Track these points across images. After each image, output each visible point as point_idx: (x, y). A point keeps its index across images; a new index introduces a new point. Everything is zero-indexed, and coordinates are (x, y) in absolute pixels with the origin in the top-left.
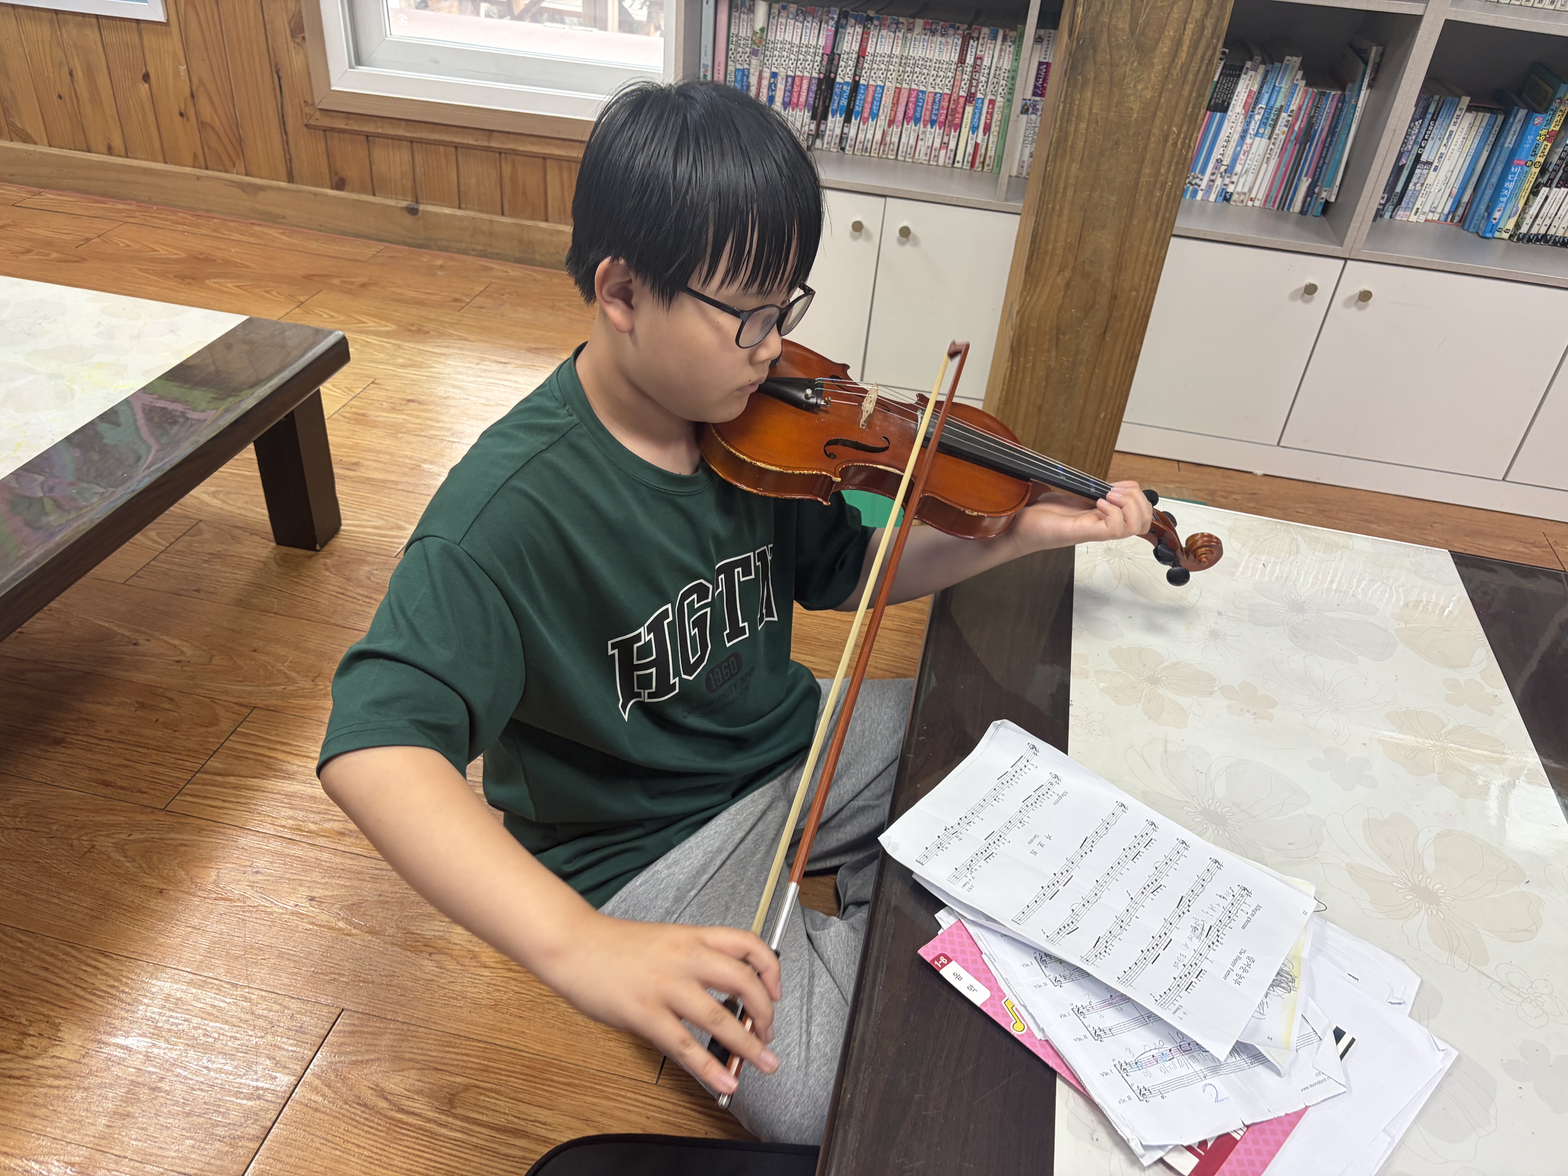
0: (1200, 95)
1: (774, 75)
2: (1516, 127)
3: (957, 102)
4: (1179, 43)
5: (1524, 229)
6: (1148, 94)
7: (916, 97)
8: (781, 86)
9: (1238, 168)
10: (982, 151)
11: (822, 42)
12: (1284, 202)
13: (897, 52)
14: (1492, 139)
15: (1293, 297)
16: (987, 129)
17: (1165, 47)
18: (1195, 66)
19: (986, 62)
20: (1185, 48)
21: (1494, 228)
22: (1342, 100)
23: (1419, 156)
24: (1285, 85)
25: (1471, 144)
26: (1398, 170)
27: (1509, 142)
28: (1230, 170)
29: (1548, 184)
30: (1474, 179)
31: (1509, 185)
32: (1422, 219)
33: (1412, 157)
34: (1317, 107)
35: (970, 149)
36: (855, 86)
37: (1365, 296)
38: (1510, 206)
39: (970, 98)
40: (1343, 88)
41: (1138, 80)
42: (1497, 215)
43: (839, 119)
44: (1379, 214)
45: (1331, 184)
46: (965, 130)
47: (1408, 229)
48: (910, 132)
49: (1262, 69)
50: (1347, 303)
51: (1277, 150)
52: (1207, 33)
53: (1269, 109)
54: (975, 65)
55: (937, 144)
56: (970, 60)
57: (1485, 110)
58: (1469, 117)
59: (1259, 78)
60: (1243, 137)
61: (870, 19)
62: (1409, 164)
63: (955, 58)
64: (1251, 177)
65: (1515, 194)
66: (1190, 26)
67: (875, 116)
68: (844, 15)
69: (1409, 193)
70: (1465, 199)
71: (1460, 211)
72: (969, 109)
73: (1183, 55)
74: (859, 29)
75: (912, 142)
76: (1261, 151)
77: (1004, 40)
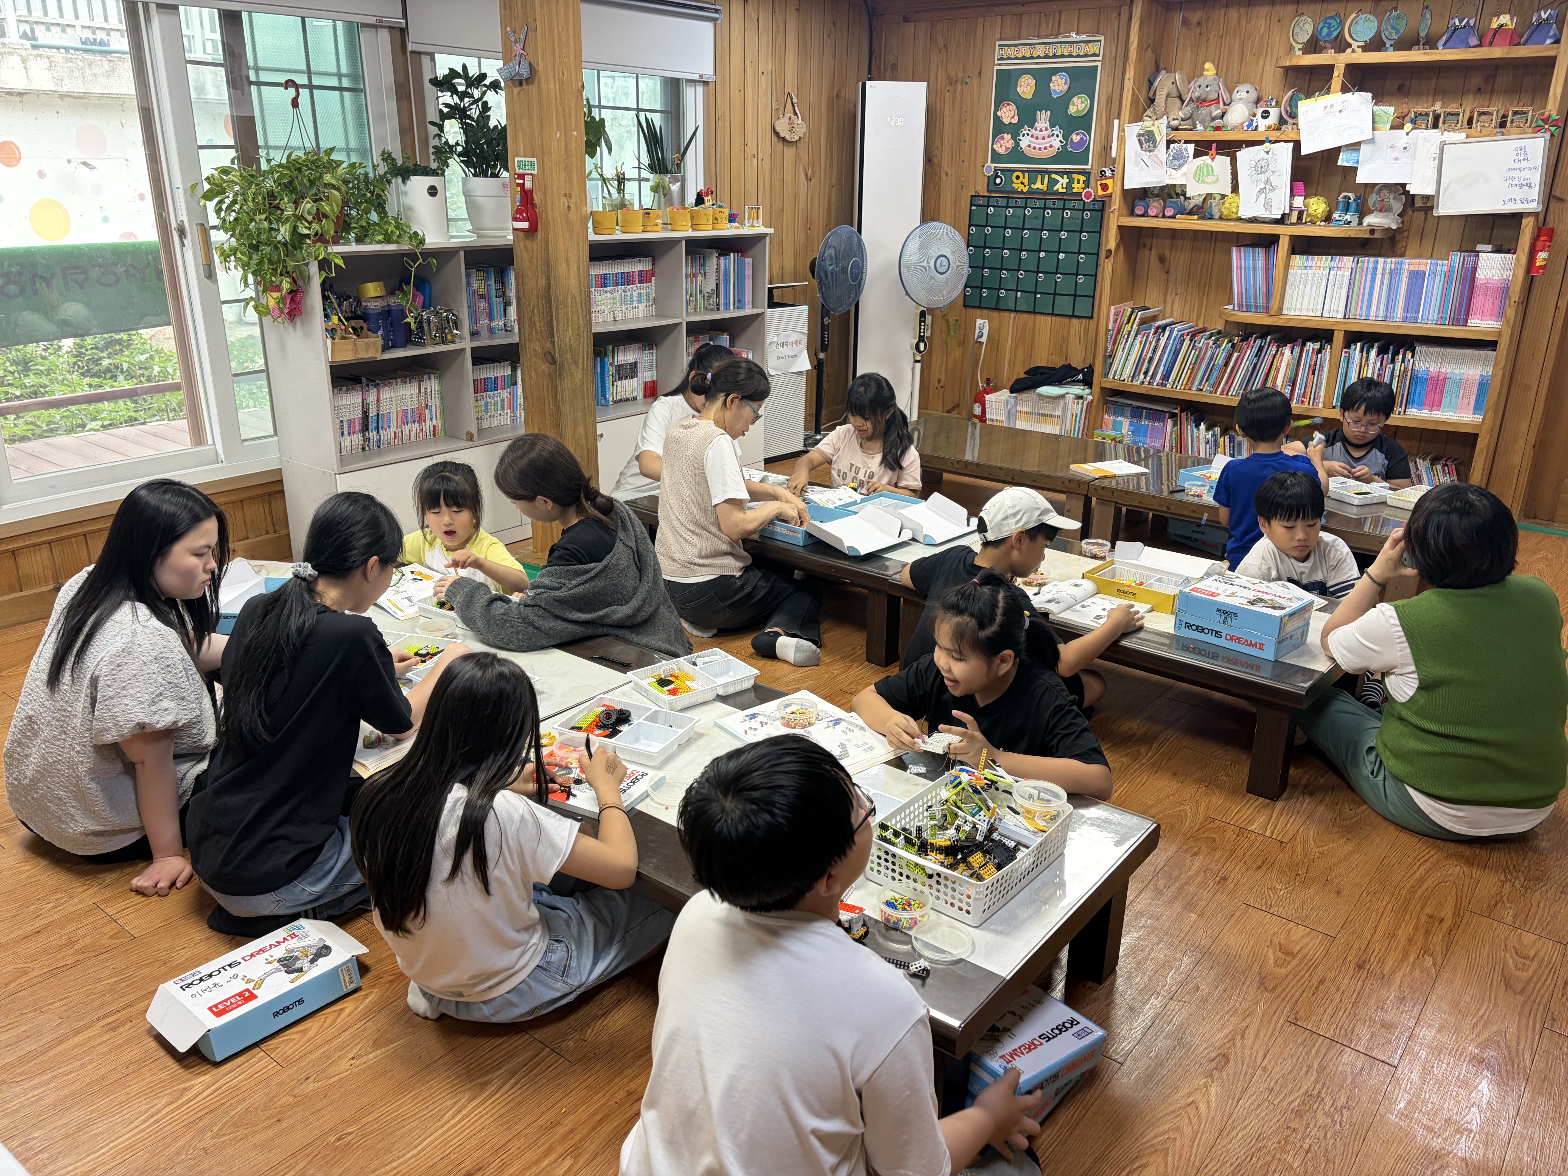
3: (422, 409)
7: (405, 413)
8: (345, 425)
10: (437, 428)
11: (360, 400)
13: (393, 395)
16: (436, 417)
19: (429, 389)
21: (609, 401)
29: (615, 380)
35: (431, 429)
36: (378, 416)
38: (609, 392)
39: (426, 406)
43: (375, 432)
54: (425, 392)
55: (418, 430)
56: (423, 390)
61: (379, 384)
63: (416, 391)
67: (389, 427)
68: (368, 385)
72: (427, 411)
74: (375, 390)
75: (407, 433)
77: (433, 377)
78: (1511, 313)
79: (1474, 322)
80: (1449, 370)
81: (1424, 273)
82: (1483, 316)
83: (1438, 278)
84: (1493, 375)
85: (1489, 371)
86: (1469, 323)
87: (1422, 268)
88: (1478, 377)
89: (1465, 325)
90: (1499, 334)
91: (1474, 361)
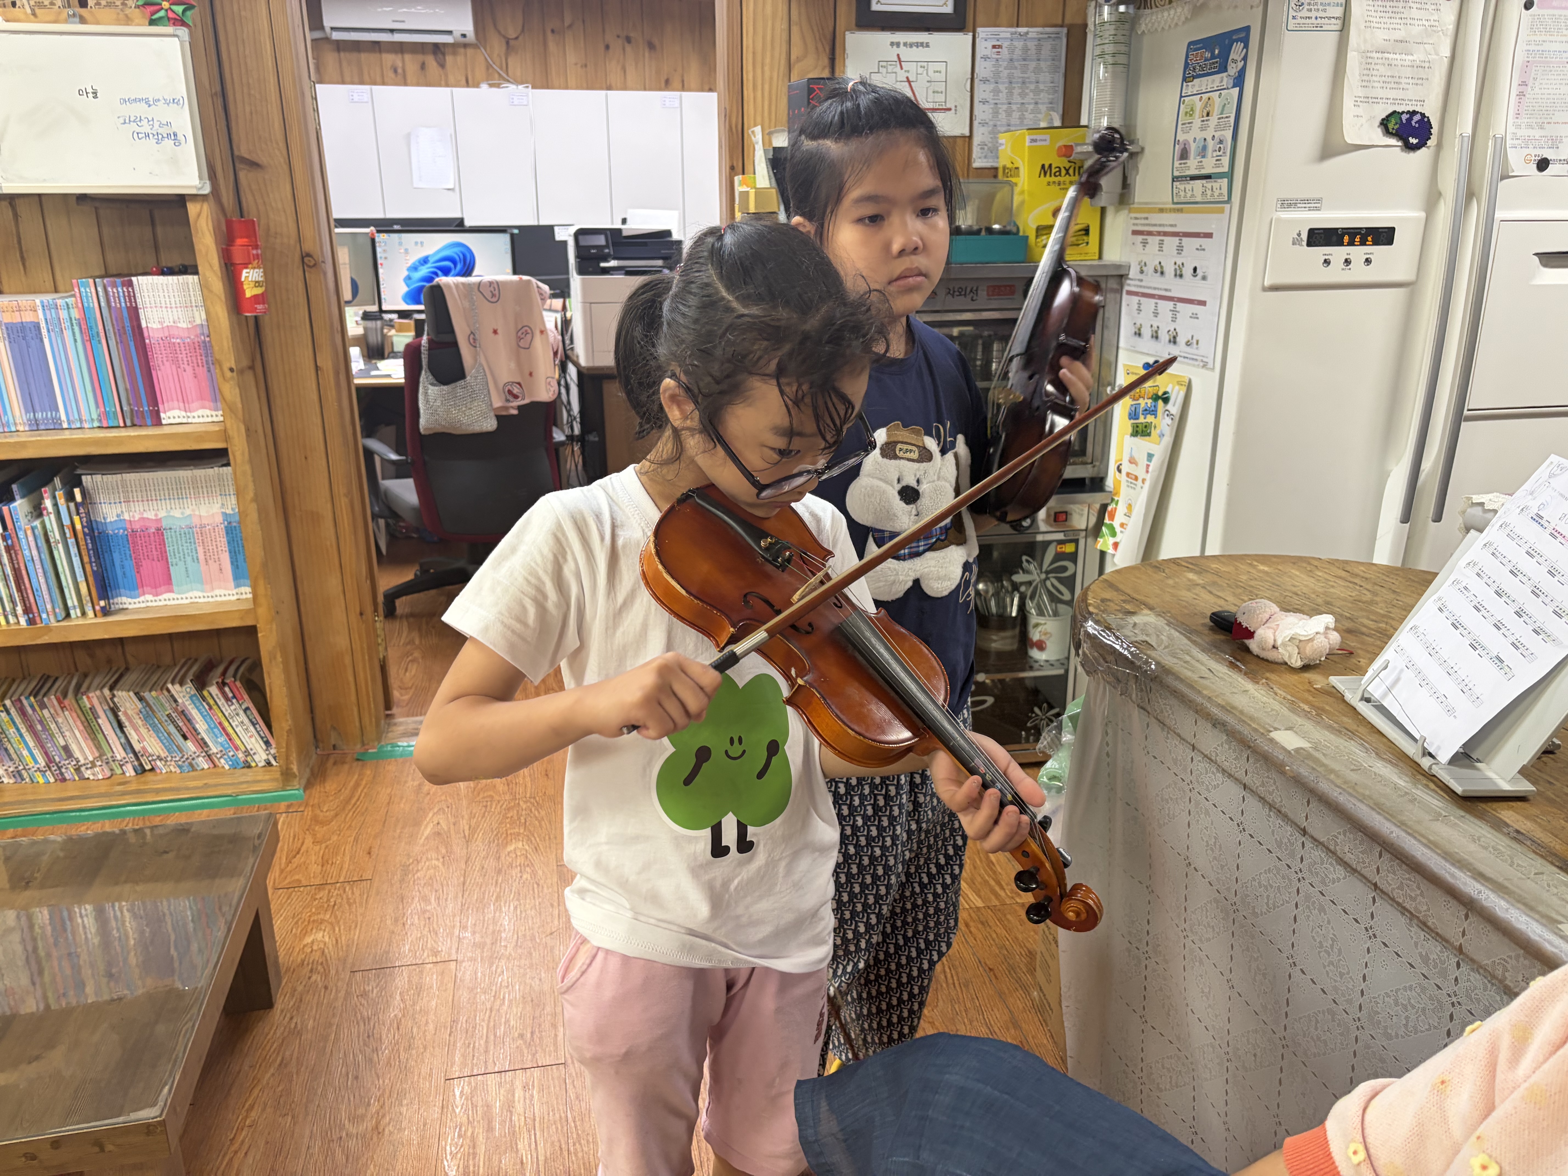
78: (231, 391)
79: (171, 415)
80: (162, 514)
81: (37, 326)
82: (185, 403)
83: (68, 334)
84: (242, 514)
85: (231, 505)
86: (165, 418)
87: (28, 317)
88: (219, 519)
89: (158, 422)
90: (225, 434)
91: (198, 490)
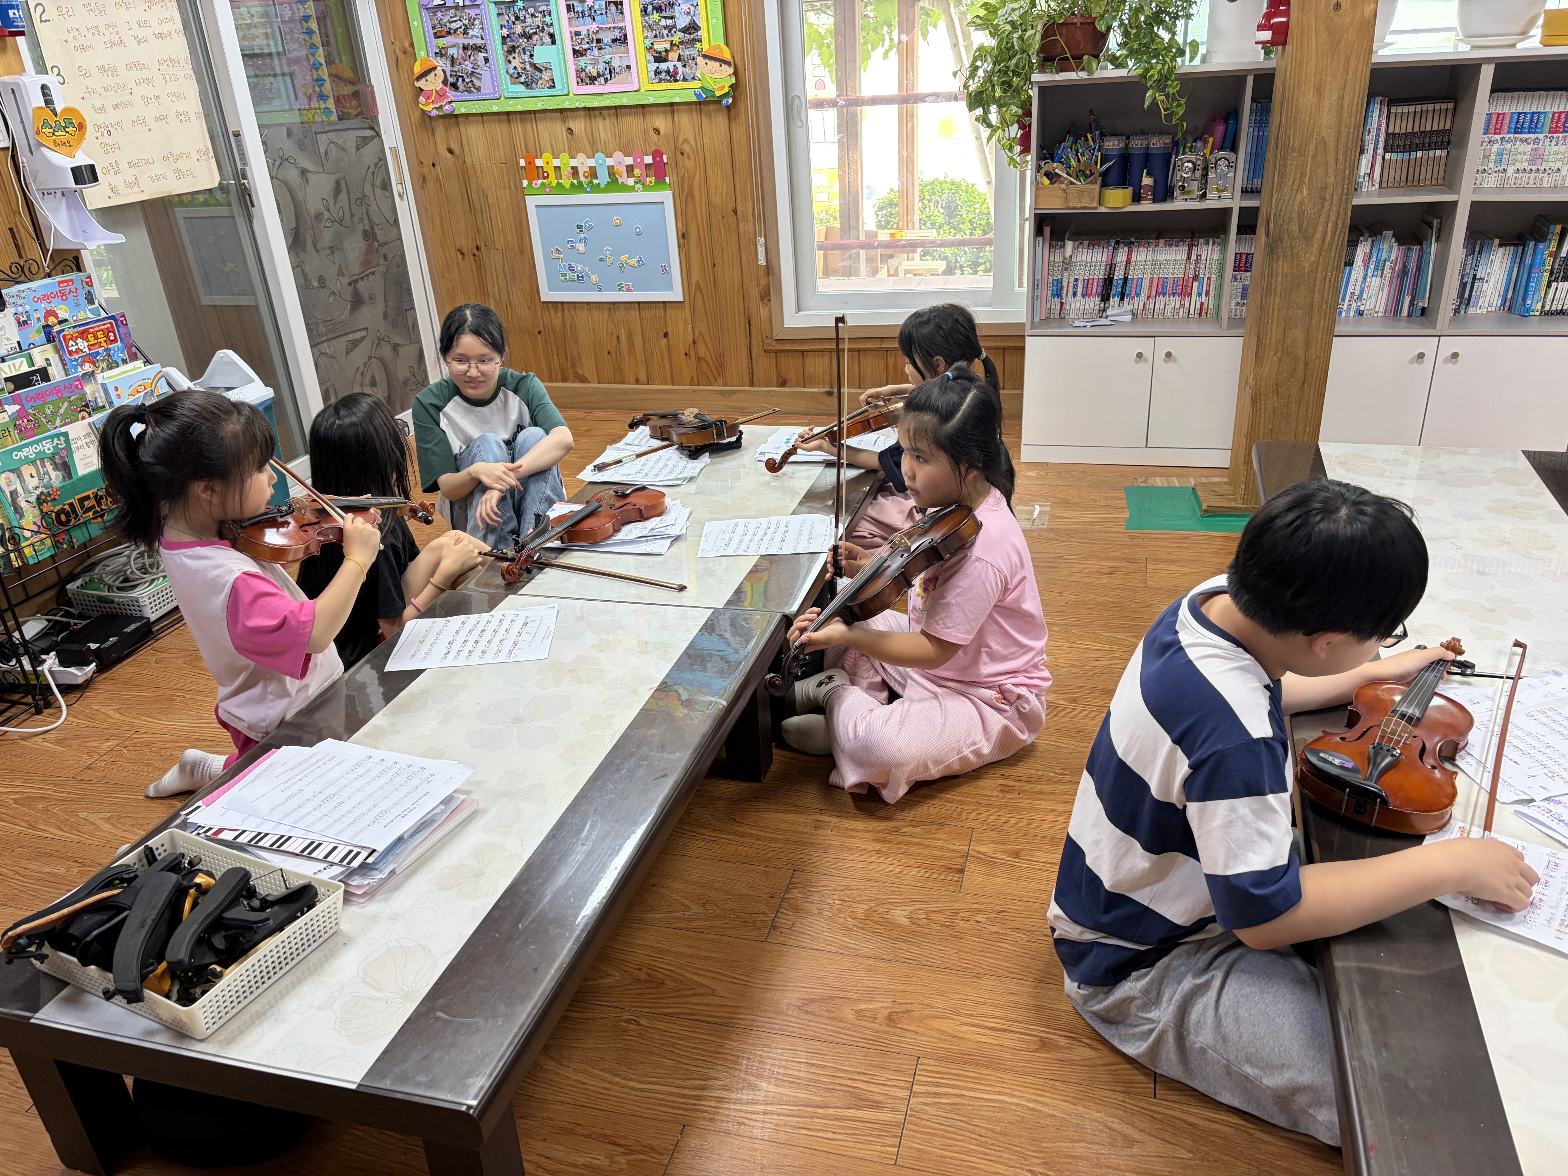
0: (1340, 256)
1: (1076, 280)
2: (1530, 252)
3: (1188, 281)
4: (1325, 233)
5: (1547, 308)
6: (1312, 259)
7: (1163, 282)
8: (1080, 285)
9: (1365, 296)
10: (1205, 306)
11: (1104, 259)
12: (1397, 312)
13: (1149, 258)
14: (1518, 260)
15: (1411, 362)
16: (1207, 293)
17: (1318, 236)
18: (1335, 244)
19: (1204, 257)
20: (1329, 235)
21: (1528, 310)
22: (1421, 250)
23: (1475, 276)
24: (1386, 247)
25: (1506, 265)
26: (1463, 285)
27: (1528, 260)
28: (1360, 297)
29: (1556, 280)
30: (1512, 285)
31: (1532, 284)
32: (1485, 311)
33: (1471, 276)
34: (1407, 256)
35: (1198, 306)
36: (1125, 280)
37: (1455, 355)
38: (1536, 296)
39: (1196, 277)
40: (1421, 244)
41: (1306, 253)
42: (1529, 302)
43: (1117, 299)
44: (1457, 311)
45: (1423, 297)
46: (1194, 296)
47: (1476, 317)
48: (1161, 301)
49: (1370, 240)
50: (1445, 361)
51: (1387, 282)
52: (1340, 226)
53: (1378, 261)
54: (1197, 260)
55: (1178, 306)
56: (1194, 257)
57: (1510, 245)
58: (1501, 250)
59: (1369, 245)
60: (1365, 278)
61: (1133, 243)
62: (1470, 281)
63: (1185, 257)
64: (1373, 300)
65: (1537, 289)
66: (1330, 225)
67: (1138, 295)
68: (1117, 243)
69: (1473, 297)
70: (1509, 296)
71: (1508, 304)
72: (1195, 284)
73: (1328, 238)
74: (1126, 249)
75: (1162, 307)
76: (1377, 284)
77: (1214, 244)
